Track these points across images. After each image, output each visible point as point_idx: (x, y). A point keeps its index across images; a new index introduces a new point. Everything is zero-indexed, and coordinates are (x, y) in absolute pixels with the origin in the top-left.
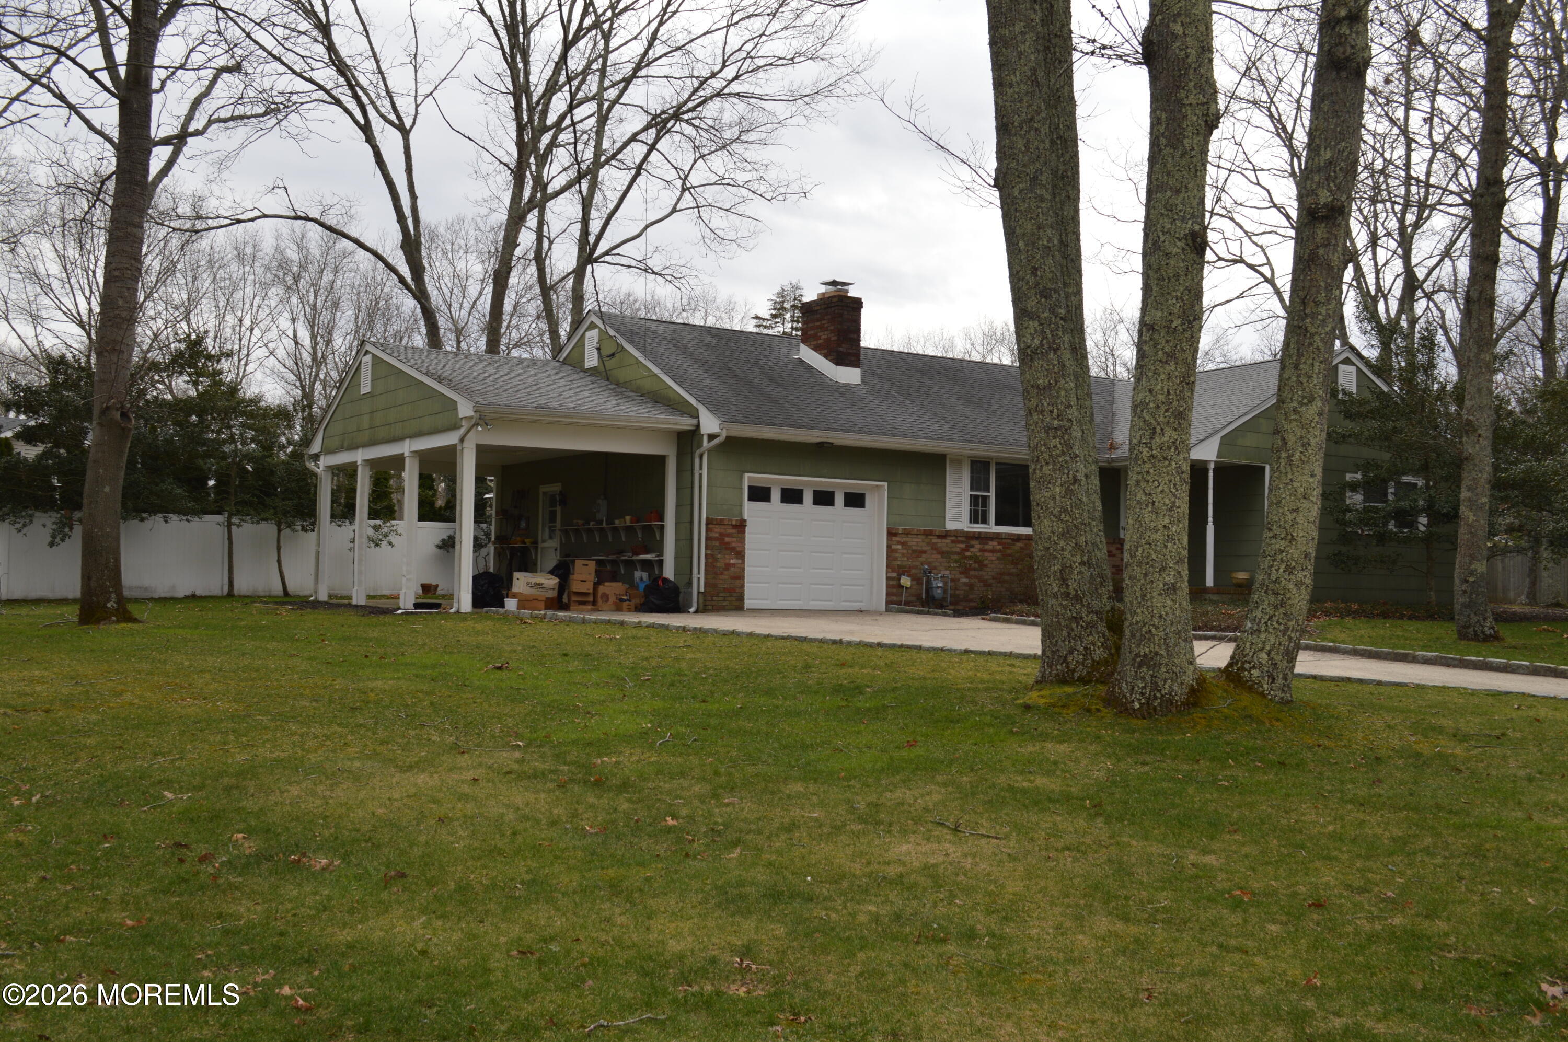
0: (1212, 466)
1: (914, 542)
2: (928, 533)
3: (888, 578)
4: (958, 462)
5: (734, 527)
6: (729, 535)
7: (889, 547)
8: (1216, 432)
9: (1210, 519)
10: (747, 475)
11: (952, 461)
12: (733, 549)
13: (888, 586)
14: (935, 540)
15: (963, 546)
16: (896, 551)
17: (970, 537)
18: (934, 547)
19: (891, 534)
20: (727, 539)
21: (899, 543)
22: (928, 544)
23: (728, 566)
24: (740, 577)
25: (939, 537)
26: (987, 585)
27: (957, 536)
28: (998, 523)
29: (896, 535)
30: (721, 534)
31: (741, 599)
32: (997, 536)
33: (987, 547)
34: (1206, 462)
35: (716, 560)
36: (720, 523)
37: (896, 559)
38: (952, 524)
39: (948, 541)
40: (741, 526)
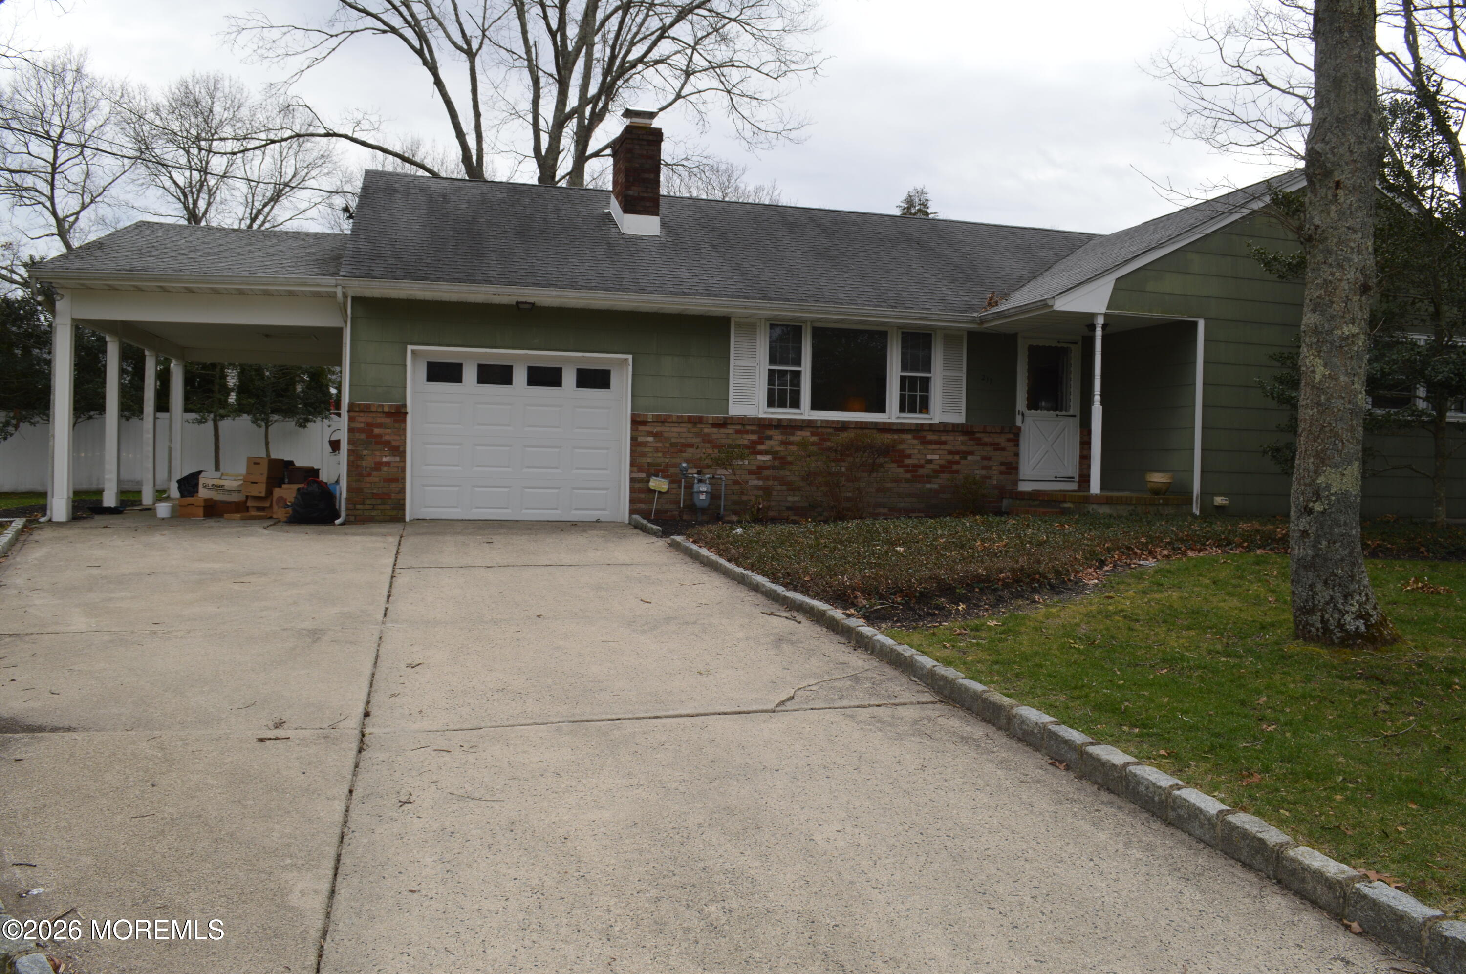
0: (1100, 321)
1: (674, 432)
2: (696, 421)
3: (632, 480)
4: (749, 327)
5: (388, 414)
6: (380, 426)
7: (633, 439)
8: (1107, 272)
9: (1097, 398)
10: (410, 348)
11: (739, 325)
12: (387, 443)
13: (632, 490)
14: (707, 430)
15: (754, 437)
16: (644, 444)
17: (763, 426)
18: (707, 439)
19: (636, 422)
20: (377, 431)
21: (650, 434)
22: (698, 435)
23: (378, 466)
24: (399, 478)
25: (715, 425)
26: (792, 488)
27: (744, 423)
28: (815, 406)
29: (644, 423)
30: (370, 425)
31: (400, 506)
32: (809, 424)
33: (792, 438)
34: (1092, 316)
35: (361, 457)
36: (366, 409)
37: (644, 455)
38: (736, 410)
39: (730, 430)
40: (399, 414)
